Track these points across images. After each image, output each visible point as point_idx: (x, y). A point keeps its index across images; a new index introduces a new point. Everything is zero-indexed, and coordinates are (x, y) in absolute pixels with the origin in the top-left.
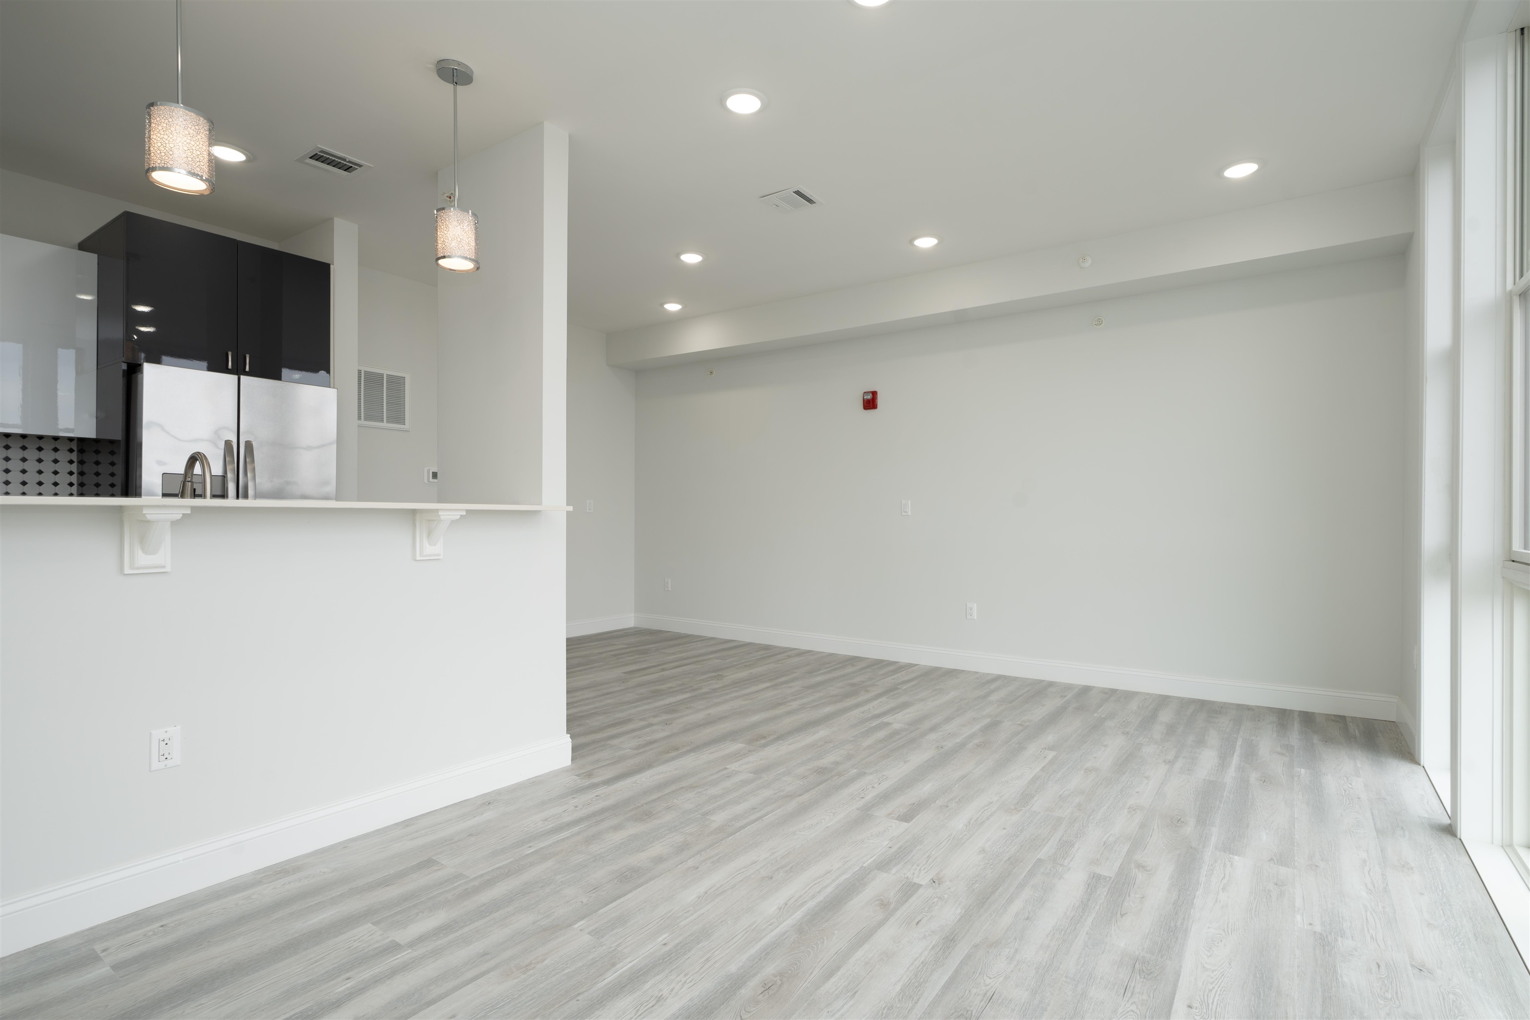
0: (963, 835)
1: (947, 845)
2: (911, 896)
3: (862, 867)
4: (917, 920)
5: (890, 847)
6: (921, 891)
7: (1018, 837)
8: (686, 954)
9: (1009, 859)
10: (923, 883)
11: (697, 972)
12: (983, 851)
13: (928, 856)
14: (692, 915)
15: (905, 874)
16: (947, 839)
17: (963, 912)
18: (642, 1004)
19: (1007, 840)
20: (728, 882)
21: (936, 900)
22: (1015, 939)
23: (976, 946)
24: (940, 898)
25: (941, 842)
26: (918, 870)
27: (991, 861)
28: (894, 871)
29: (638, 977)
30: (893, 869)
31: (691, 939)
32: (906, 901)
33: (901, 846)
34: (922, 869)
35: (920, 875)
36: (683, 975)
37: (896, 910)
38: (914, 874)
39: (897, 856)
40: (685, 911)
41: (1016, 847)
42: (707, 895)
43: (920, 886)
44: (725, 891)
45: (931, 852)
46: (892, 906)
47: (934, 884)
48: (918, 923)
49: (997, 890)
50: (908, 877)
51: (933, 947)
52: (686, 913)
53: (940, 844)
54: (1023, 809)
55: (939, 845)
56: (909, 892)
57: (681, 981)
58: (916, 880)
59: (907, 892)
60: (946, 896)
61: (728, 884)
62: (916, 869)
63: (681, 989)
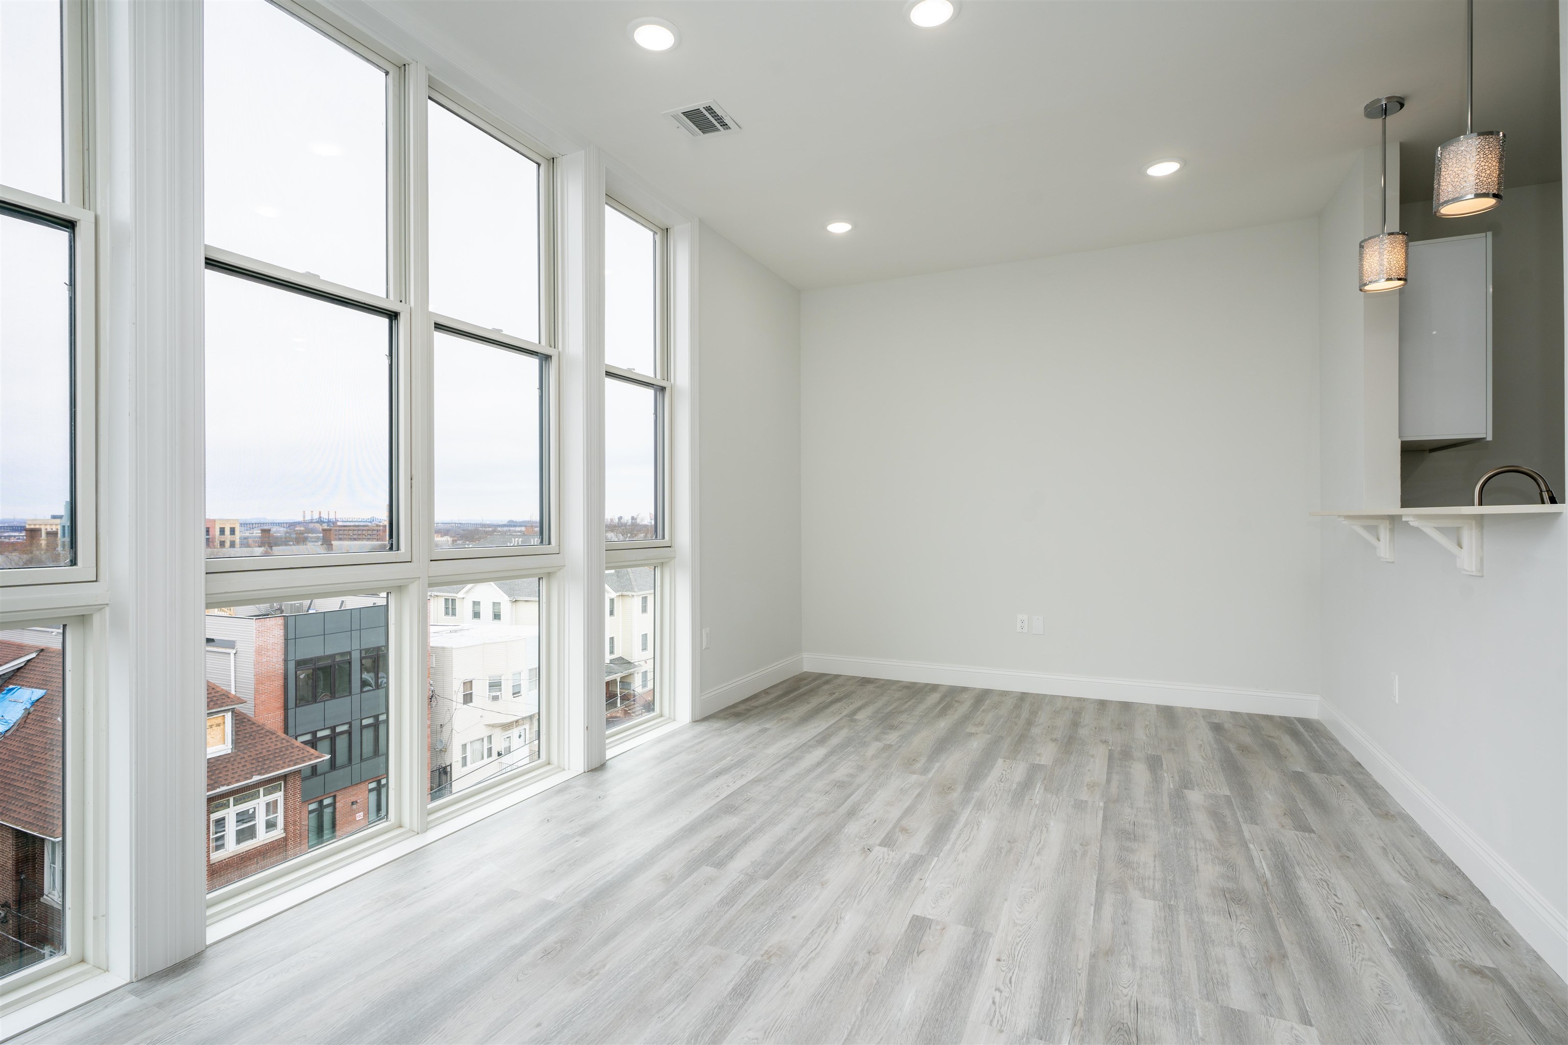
0: (845, 903)
1: (861, 888)
2: (885, 837)
3: (938, 856)
4: (876, 823)
5: (921, 879)
6: (878, 841)
7: (780, 907)
9: (797, 877)
10: (878, 848)
12: (823, 884)
13: (879, 873)
15: (897, 854)
16: (862, 896)
17: (843, 830)
19: (794, 901)
21: (865, 836)
22: (806, 818)
23: (834, 812)
24: (862, 838)
25: (869, 891)
26: (885, 859)
27: (817, 873)
28: (907, 856)
30: (908, 857)
32: (888, 834)
33: (910, 881)
34: (882, 860)
35: (882, 854)
37: (895, 827)
38: (888, 855)
39: (910, 871)
41: (787, 892)
43: (880, 845)
45: (877, 878)
46: (897, 830)
47: (869, 848)
48: (875, 821)
49: (814, 848)
50: (893, 852)
51: (862, 810)
53: (869, 889)
54: (759, 958)
55: (870, 887)
56: (887, 840)
58: (885, 849)
59: (889, 840)
60: (857, 840)
62: (887, 859)
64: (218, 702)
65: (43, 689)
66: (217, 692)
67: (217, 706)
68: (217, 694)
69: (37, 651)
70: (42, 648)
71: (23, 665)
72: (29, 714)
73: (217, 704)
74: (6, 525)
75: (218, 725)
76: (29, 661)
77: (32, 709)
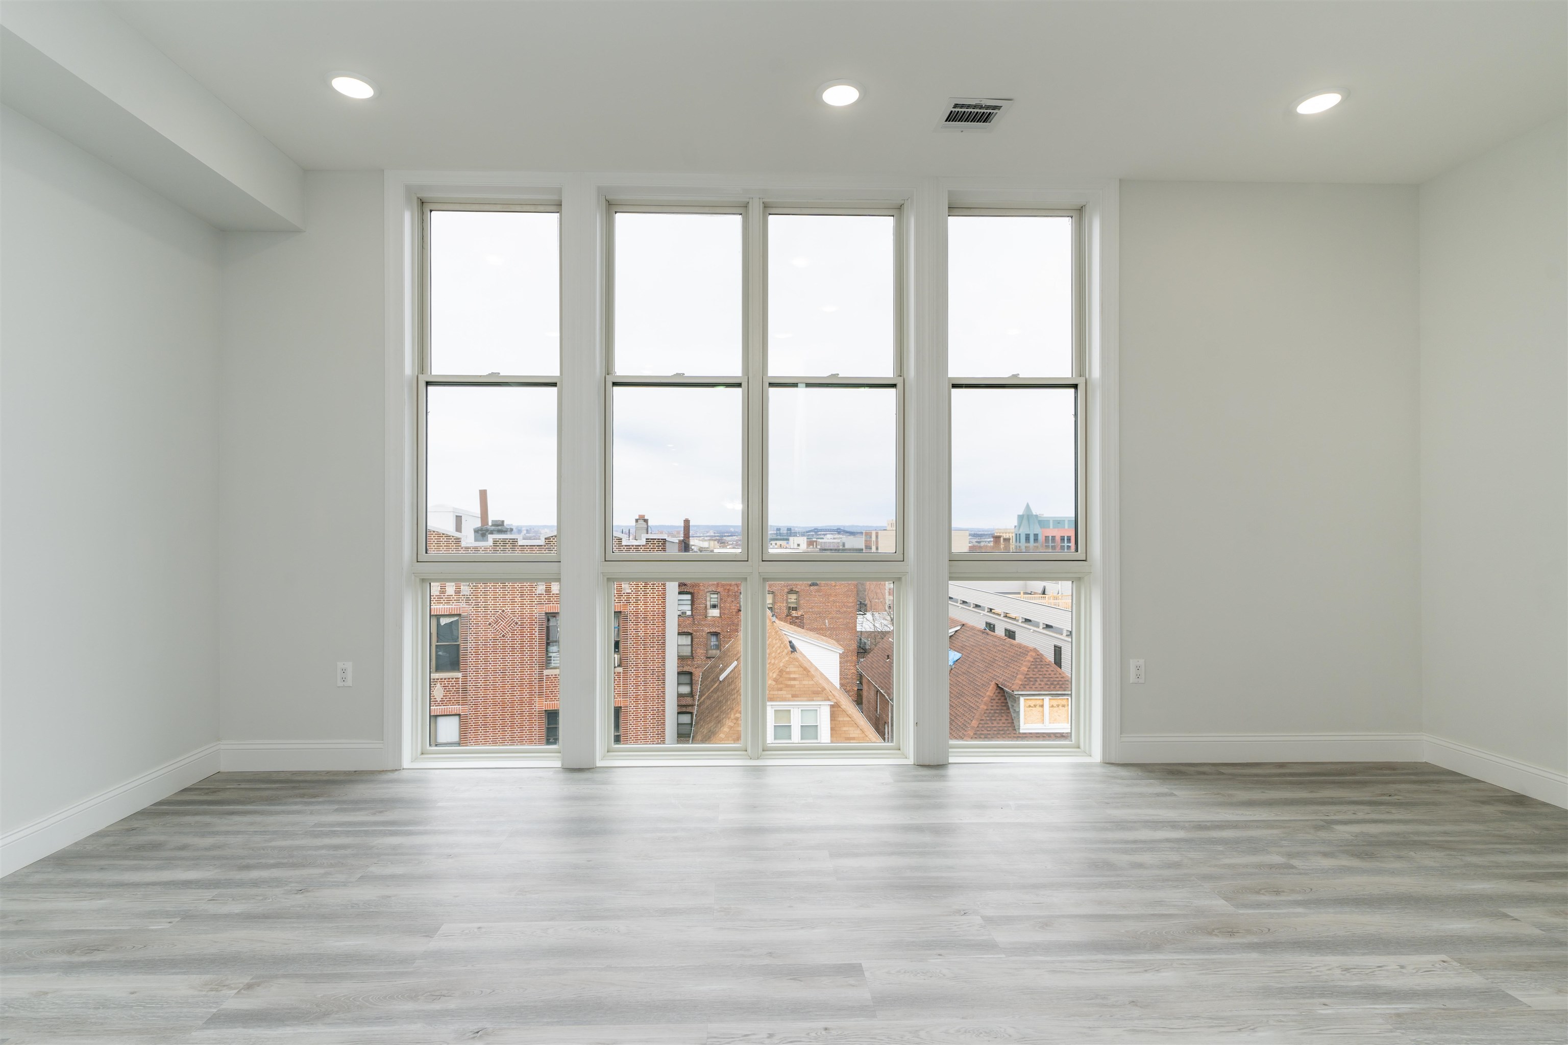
8: (1302, 986)
11: (1295, 969)
14: (1274, 1015)
18: (1367, 974)
20: (1197, 1027)
29: (1368, 994)
31: (1289, 995)
36: (1313, 974)
40: (1282, 1023)
42: (1240, 1027)
44: (1211, 1018)
52: (1283, 1022)
57: (1318, 971)
61: (1199, 1025)
63: (1319, 966)
64: (1063, 686)
65: (960, 653)
66: (1063, 677)
67: (1062, 689)
68: (1062, 679)
69: (960, 625)
70: (963, 623)
71: (953, 634)
72: (952, 669)
73: (1062, 687)
74: (989, 533)
75: (1064, 706)
76: (956, 631)
77: (953, 666)
